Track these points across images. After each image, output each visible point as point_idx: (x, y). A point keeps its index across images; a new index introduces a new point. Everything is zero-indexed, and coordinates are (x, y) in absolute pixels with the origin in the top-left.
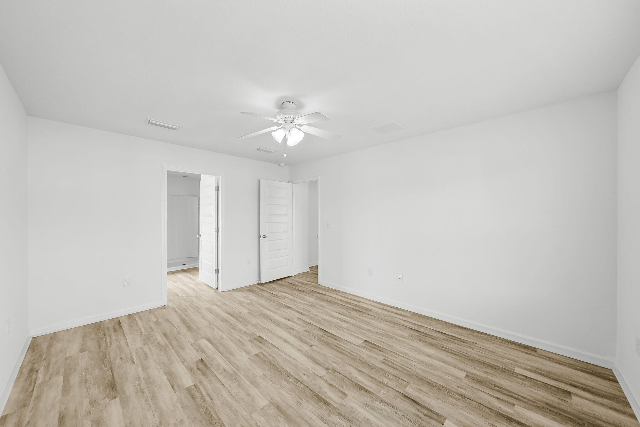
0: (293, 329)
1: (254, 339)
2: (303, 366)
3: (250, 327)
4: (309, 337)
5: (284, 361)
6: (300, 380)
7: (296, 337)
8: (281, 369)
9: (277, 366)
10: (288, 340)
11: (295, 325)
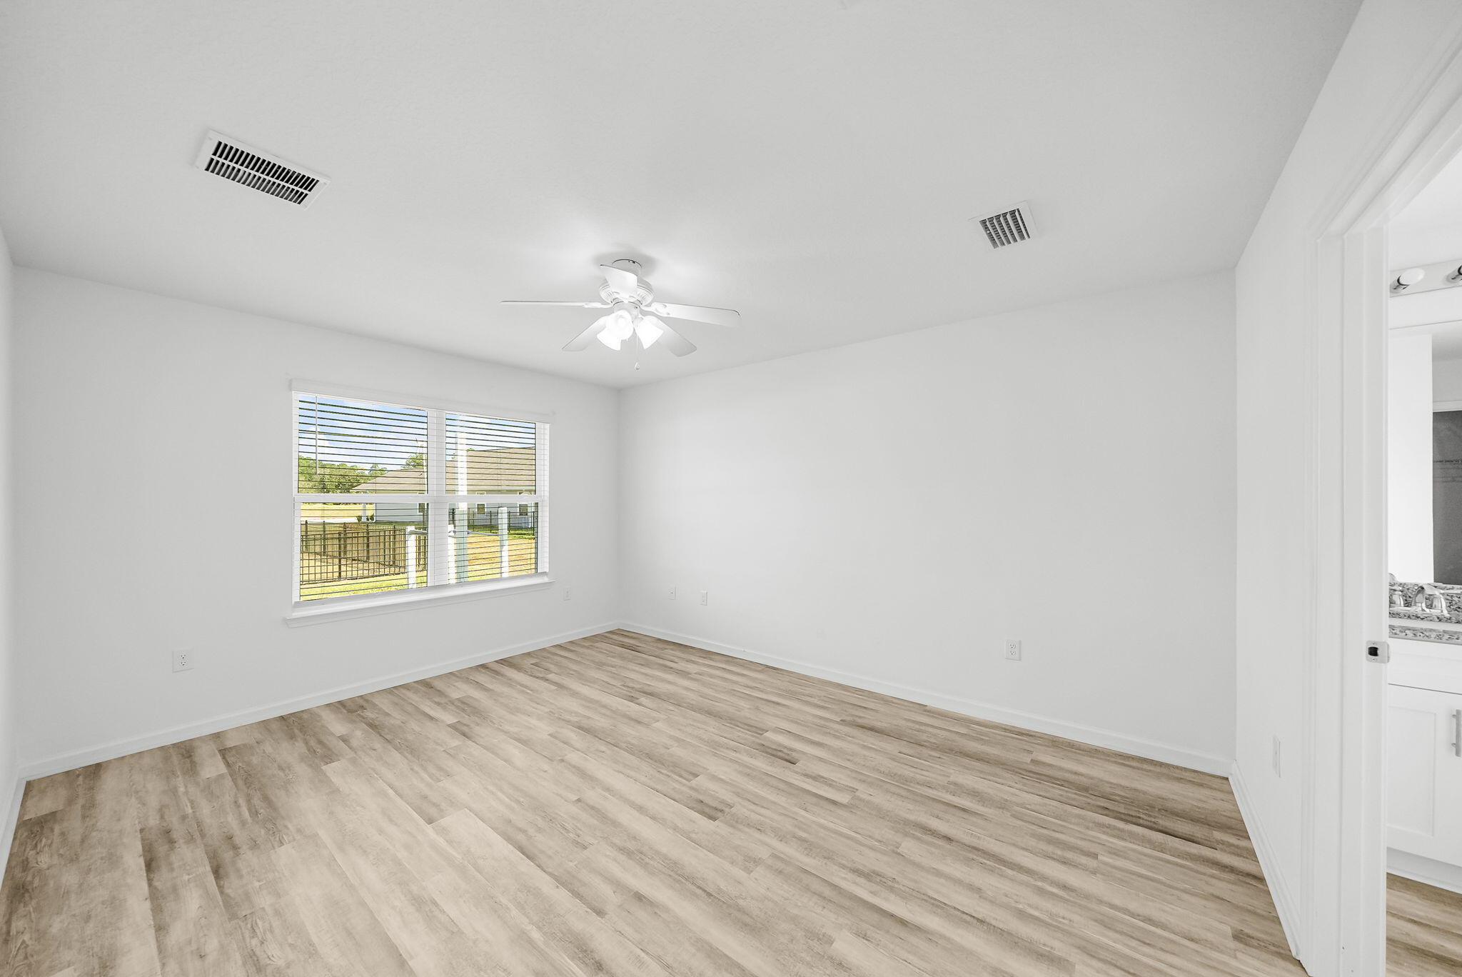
0: (622, 850)
1: (722, 811)
2: (605, 762)
3: (764, 853)
4: (578, 825)
5: (637, 768)
6: (610, 746)
7: (615, 823)
8: (641, 756)
9: (649, 761)
10: (636, 814)
11: (617, 871)
